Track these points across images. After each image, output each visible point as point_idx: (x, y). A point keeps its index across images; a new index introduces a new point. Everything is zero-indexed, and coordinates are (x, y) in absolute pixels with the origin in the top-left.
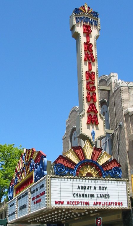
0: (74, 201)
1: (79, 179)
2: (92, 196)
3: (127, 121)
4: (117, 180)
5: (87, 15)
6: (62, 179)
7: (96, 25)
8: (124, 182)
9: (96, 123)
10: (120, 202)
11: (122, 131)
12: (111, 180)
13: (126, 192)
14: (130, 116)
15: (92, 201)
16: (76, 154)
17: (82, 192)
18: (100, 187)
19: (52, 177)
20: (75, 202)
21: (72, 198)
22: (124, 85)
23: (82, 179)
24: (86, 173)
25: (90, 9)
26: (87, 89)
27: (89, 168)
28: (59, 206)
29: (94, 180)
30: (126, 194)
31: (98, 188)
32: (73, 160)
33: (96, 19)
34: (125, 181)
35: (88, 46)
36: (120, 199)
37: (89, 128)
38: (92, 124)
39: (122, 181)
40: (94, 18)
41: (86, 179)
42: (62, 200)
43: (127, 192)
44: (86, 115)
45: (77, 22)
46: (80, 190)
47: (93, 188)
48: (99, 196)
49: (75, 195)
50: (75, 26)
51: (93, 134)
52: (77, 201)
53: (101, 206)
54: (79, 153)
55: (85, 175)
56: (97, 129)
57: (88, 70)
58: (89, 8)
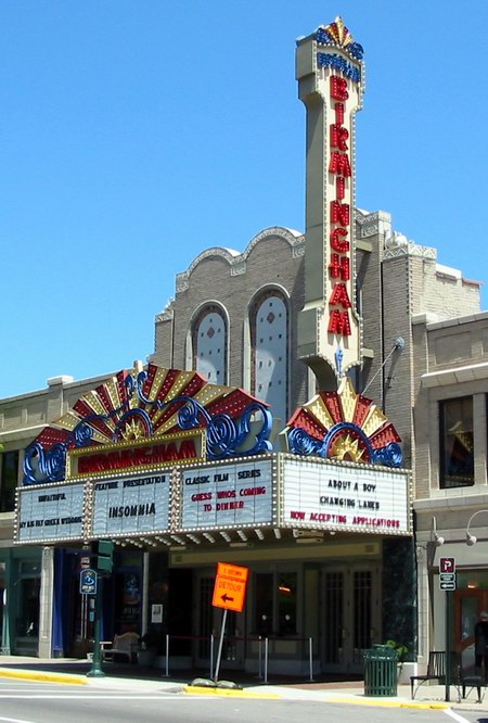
0: (323, 512)
1: (332, 464)
2: (351, 503)
3: (417, 340)
4: (393, 472)
5: (340, 50)
6: (304, 464)
7: (357, 80)
8: (403, 477)
9: (346, 332)
10: (396, 519)
11: (402, 359)
12: (383, 471)
13: (405, 498)
14: (428, 332)
15: (350, 513)
16: (327, 406)
17: (334, 493)
18: (365, 485)
19: (286, 458)
20: (324, 516)
21: (318, 505)
22: (416, 253)
23: (337, 465)
24: (344, 453)
25: (348, 35)
26: (332, 246)
27: (347, 441)
28: (296, 523)
29: (356, 468)
30: (405, 503)
31: (361, 487)
32: (322, 421)
33: (357, 63)
34: (406, 474)
35: (339, 134)
36: (396, 513)
37: (331, 343)
38: (339, 333)
39: (401, 473)
40: (353, 61)
41: (342, 466)
42: (302, 510)
43: (408, 499)
44: (327, 311)
45: (320, 67)
46: (332, 489)
47: (353, 486)
48: (362, 504)
49: (324, 500)
50: (317, 77)
51: (338, 357)
52: (326, 512)
53: (364, 526)
54: (332, 407)
55: (341, 457)
56: (346, 347)
57: (335, 199)
58: (346, 31)
